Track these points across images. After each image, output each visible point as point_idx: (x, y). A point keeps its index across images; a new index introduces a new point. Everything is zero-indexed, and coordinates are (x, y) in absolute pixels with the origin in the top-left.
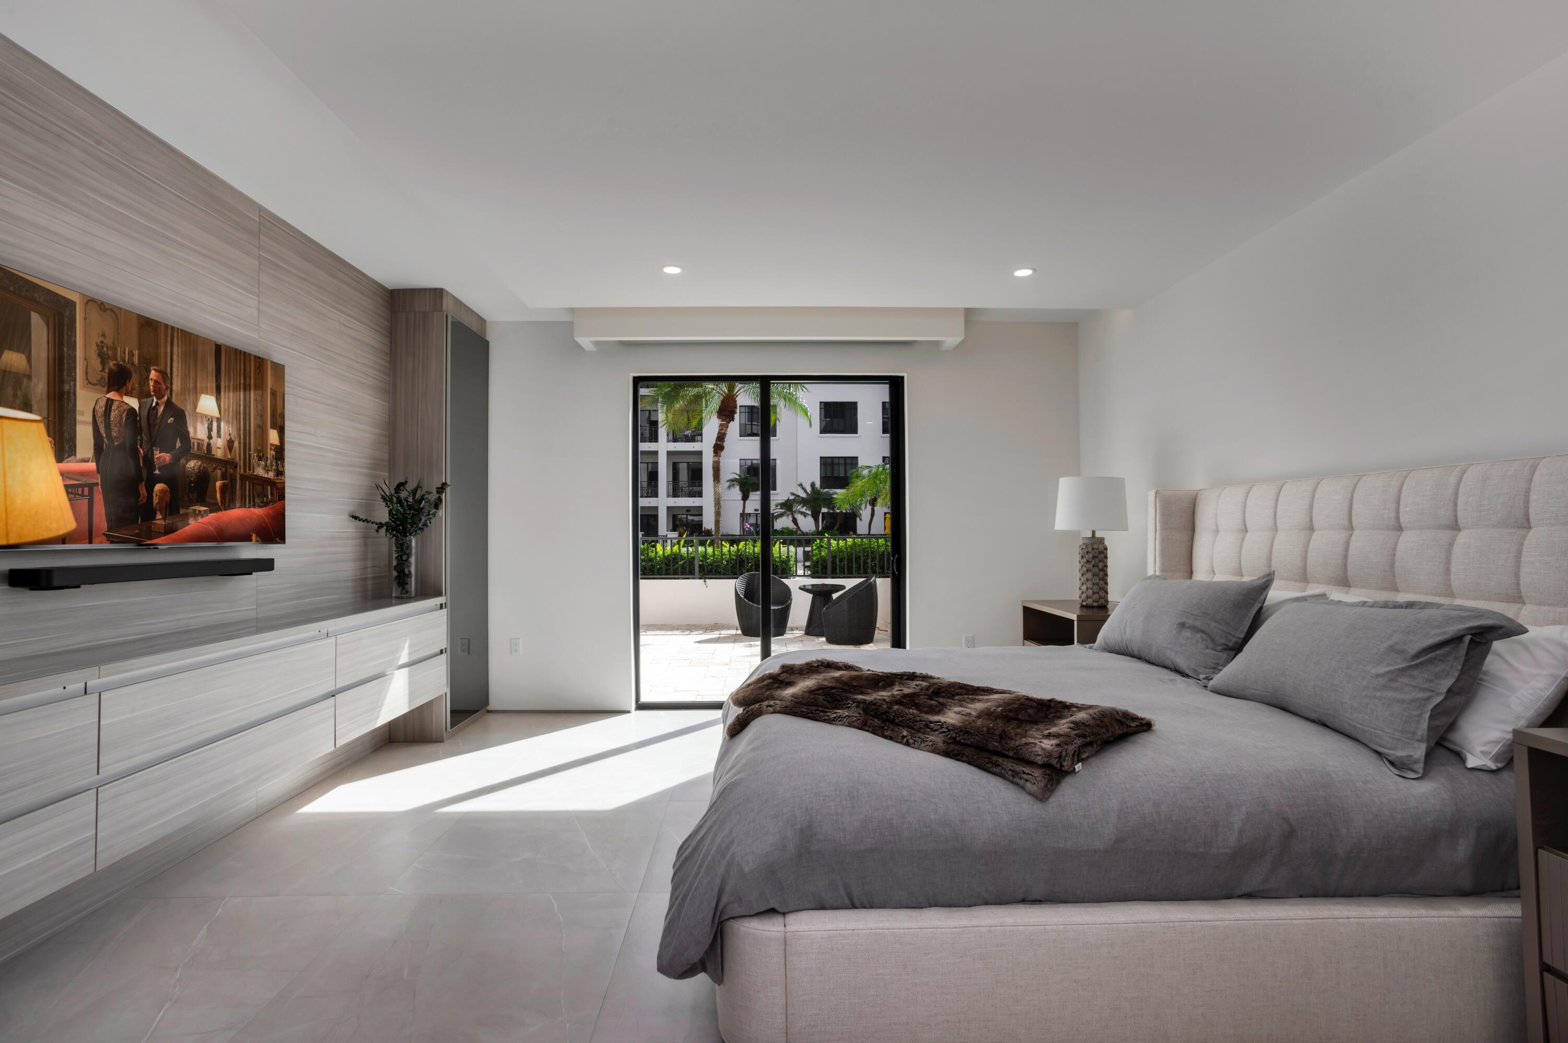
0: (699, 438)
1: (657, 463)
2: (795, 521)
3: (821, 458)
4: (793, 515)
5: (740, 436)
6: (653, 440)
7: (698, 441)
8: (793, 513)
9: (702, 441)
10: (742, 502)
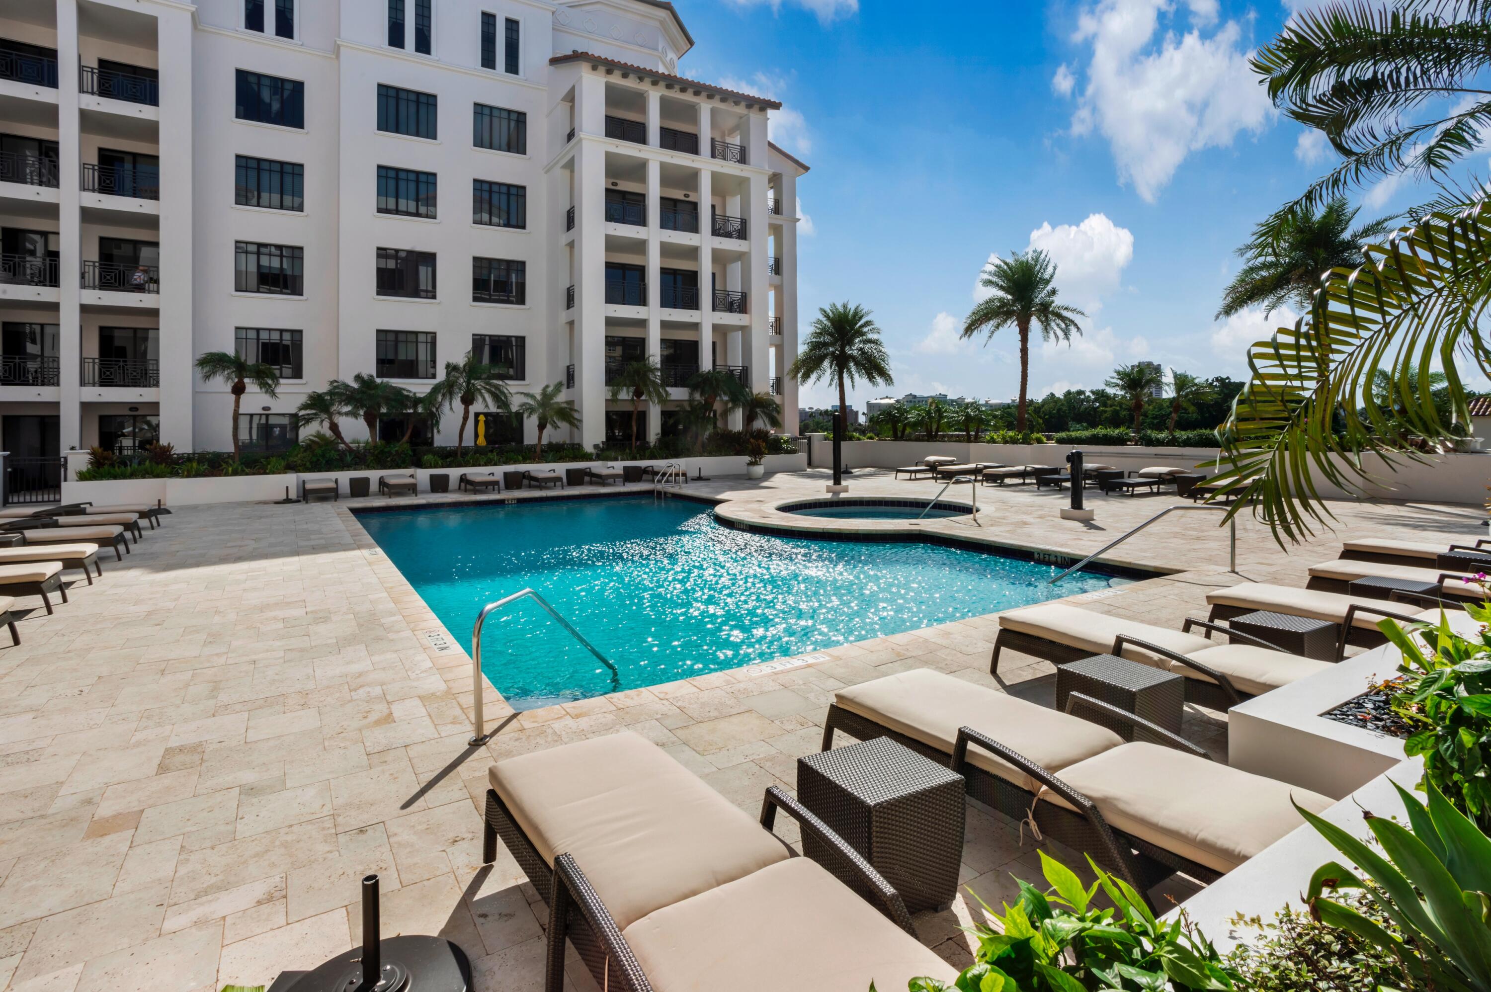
0: (152, 286)
1: (58, 325)
2: (334, 427)
3: (378, 331)
4: (330, 418)
5: (236, 290)
6: (48, 283)
7: (149, 292)
8: (330, 416)
9: (158, 292)
10: (233, 397)
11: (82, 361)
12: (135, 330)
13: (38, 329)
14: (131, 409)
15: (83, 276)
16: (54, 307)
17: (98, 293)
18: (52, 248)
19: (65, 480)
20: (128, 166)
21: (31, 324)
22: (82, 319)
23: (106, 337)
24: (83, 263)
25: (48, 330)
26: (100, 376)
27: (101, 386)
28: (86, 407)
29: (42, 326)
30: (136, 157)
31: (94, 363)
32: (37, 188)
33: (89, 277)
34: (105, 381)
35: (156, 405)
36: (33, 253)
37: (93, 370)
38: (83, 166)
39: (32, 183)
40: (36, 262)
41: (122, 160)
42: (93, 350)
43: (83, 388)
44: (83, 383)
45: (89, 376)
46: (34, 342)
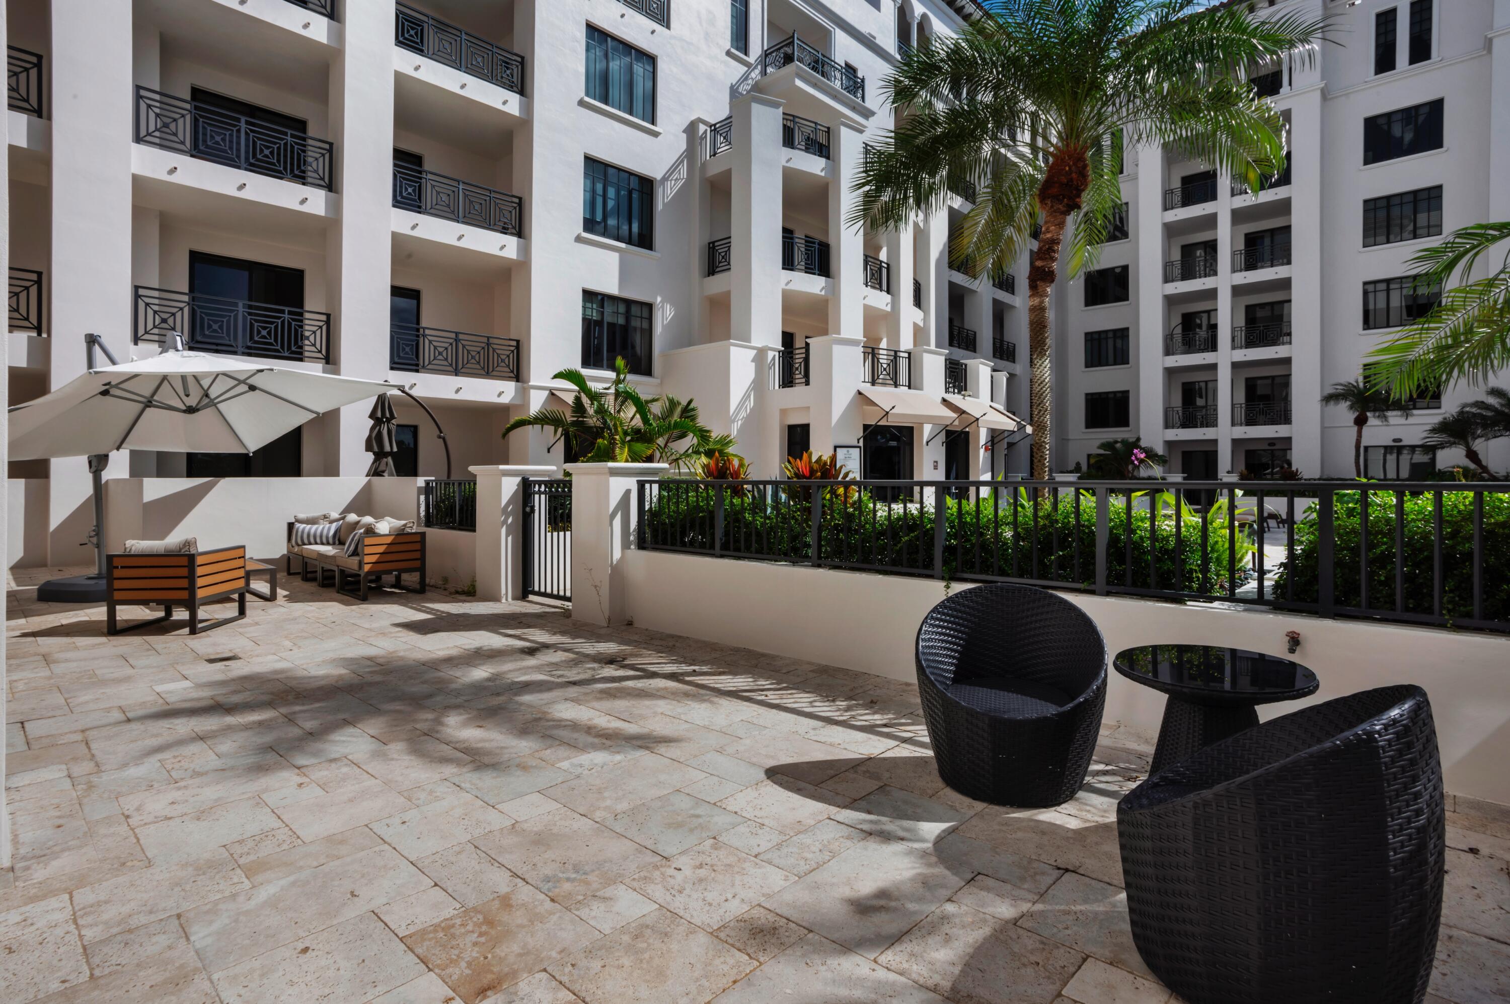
0: (1286, 339)
1: (1217, 381)
5: (1363, 329)
6: (1209, 349)
7: (1283, 344)
10: (1356, 429)
11: (1233, 406)
12: (1273, 378)
13: (1203, 385)
14: (1270, 445)
15: (1233, 340)
16: (1213, 367)
17: (1244, 351)
18: (1212, 322)
19: (1221, 495)
20: (1267, 241)
21: (1199, 382)
22: (1233, 374)
23: (1251, 386)
24: (1233, 329)
25: (1210, 385)
26: (1246, 417)
27: (1247, 425)
28: (1236, 442)
29: (1206, 382)
30: (1272, 232)
31: (1241, 407)
32: (1203, 280)
33: (1238, 340)
34: (1251, 421)
35: (1289, 439)
36: (1200, 326)
37: (1241, 414)
38: (1233, 253)
39: (1200, 277)
40: (1202, 333)
41: (1262, 237)
42: (1241, 398)
43: (1234, 428)
44: (1233, 424)
45: (1237, 419)
46: (1201, 397)
